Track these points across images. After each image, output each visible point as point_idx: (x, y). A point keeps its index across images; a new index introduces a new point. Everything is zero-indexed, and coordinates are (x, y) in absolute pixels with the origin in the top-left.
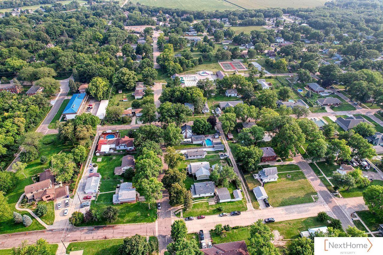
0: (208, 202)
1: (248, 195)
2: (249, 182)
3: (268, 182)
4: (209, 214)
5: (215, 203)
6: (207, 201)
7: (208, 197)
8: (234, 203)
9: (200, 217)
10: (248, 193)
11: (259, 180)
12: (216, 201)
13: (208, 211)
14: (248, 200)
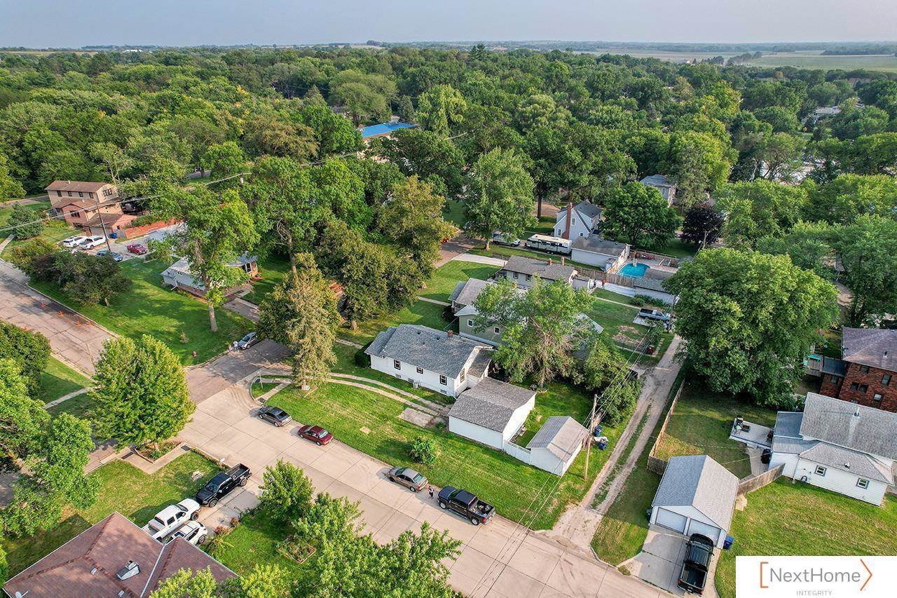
0: (405, 406)
1: (620, 478)
3: (802, 484)
4: (357, 443)
5: (429, 423)
6: (409, 403)
7: (427, 394)
8: (511, 468)
9: (311, 434)
10: (627, 471)
11: (750, 451)
12: (439, 421)
13: (366, 431)
14: (597, 496)
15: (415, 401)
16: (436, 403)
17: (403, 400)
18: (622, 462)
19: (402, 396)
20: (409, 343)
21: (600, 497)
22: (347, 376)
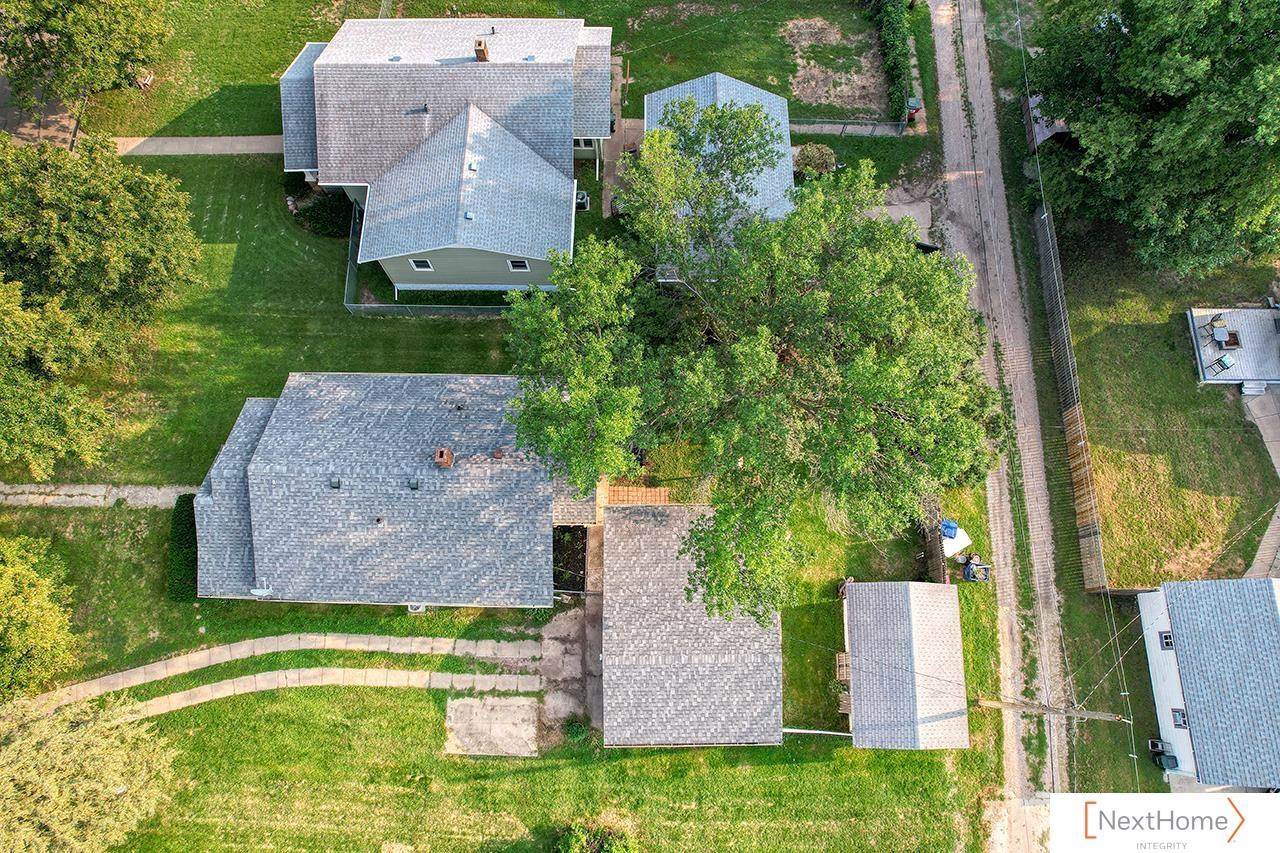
0: (439, 697)
2: (1104, 431)
5: (543, 729)
6: (443, 680)
10: (1049, 620)
12: (559, 705)
14: (1026, 742)
15: (452, 664)
16: (511, 638)
17: (418, 679)
18: (1026, 599)
19: (411, 661)
20: (326, 531)
21: (1035, 744)
22: (198, 659)
